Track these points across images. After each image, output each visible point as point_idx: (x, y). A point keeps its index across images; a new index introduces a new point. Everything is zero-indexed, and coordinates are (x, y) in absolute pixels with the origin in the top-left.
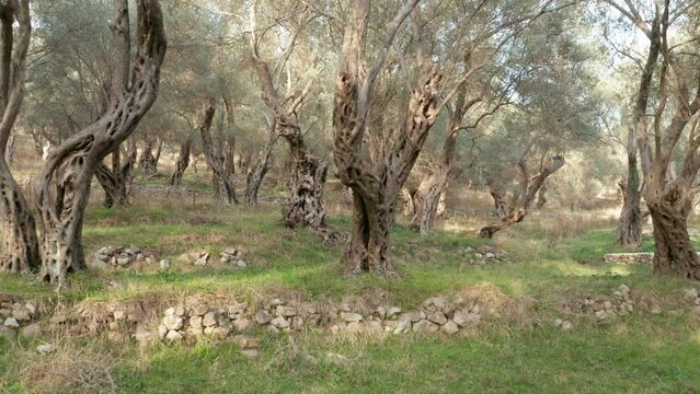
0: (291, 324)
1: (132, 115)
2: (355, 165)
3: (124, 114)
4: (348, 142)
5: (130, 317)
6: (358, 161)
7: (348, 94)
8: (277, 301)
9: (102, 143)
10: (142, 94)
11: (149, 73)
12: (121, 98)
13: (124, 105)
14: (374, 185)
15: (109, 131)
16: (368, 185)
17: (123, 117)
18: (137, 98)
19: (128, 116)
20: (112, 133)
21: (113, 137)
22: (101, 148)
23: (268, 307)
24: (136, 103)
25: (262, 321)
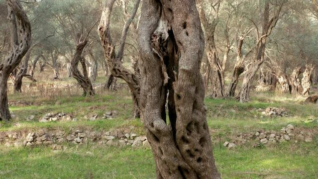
0: (82, 140)
1: (17, 55)
2: (116, 67)
3: (14, 54)
4: (109, 57)
5: (13, 137)
6: (117, 65)
7: (103, 36)
8: (78, 131)
9: (6, 67)
10: (22, 45)
11: (24, 36)
12: (14, 48)
13: (14, 51)
14: (129, 76)
15: (9, 62)
16: (126, 76)
17: (14, 56)
18: (20, 47)
19: (16, 55)
20: (10, 63)
21: (11, 64)
22: (7, 69)
23: (74, 133)
24: (19, 49)
25: (69, 139)
